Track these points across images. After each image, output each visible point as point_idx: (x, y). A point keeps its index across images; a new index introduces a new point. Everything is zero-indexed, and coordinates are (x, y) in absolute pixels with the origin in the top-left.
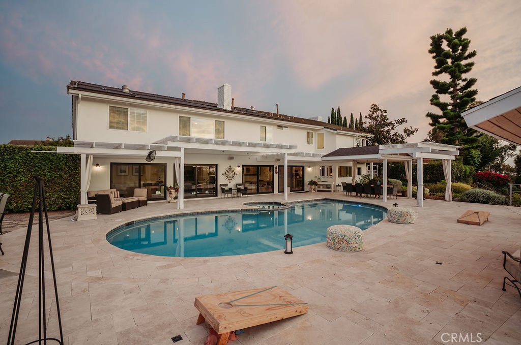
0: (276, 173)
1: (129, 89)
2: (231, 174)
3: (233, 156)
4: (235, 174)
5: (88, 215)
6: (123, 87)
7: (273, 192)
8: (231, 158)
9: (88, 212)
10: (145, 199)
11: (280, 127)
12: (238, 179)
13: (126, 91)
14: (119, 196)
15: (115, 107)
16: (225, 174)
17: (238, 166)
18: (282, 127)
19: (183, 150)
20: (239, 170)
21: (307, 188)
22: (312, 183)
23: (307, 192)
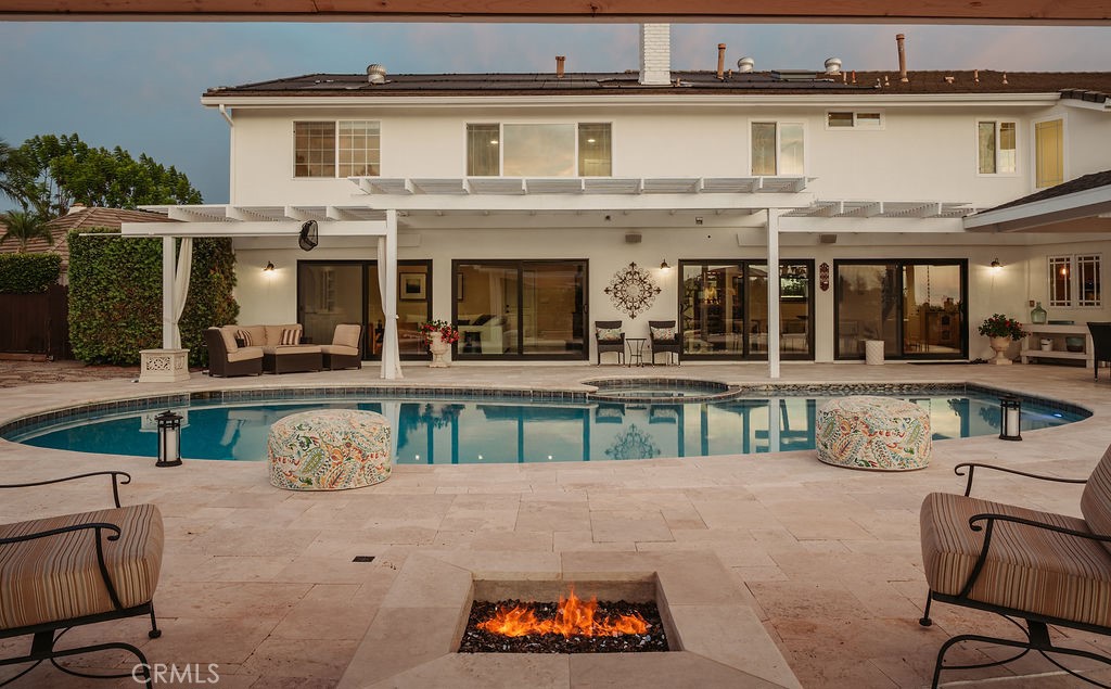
0: (824, 287)
1: (382, 74)
2: (634, 290)
3: (637, 232)
4: (652, 291)
5: (158, 372)
6: (370, 70)
7: (811, 355)
8: (633, 239)
9: (158, 363)
10: (355, 352)
11: (841, 117)
12: (665, 307)
13: (376, 78)
14: (296, 342)
15: (307, 123)
16: (614, 291)
17: (664, 265)
18: (849, 116)
19: (392, 218)
20: (666, 276)
21: (977, 345)
22: (1000, 327)
23: (978, 362)
